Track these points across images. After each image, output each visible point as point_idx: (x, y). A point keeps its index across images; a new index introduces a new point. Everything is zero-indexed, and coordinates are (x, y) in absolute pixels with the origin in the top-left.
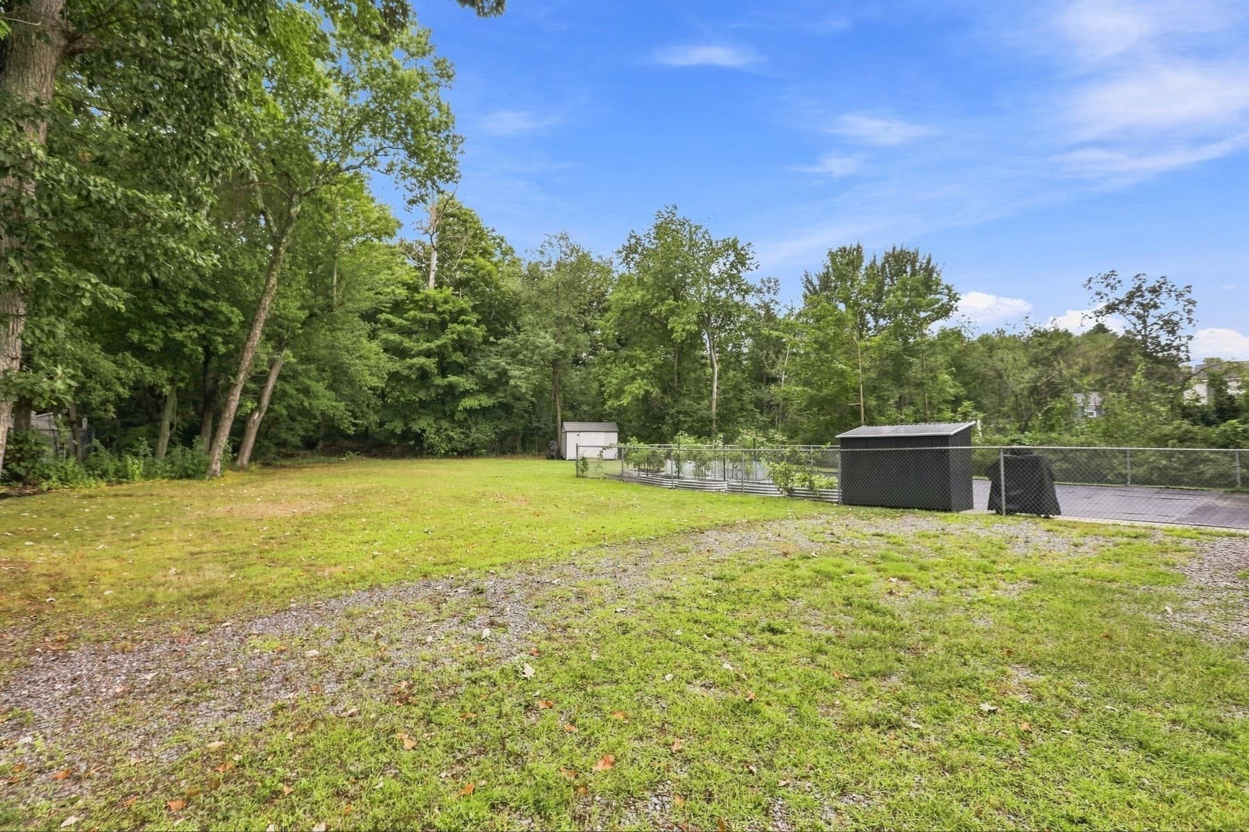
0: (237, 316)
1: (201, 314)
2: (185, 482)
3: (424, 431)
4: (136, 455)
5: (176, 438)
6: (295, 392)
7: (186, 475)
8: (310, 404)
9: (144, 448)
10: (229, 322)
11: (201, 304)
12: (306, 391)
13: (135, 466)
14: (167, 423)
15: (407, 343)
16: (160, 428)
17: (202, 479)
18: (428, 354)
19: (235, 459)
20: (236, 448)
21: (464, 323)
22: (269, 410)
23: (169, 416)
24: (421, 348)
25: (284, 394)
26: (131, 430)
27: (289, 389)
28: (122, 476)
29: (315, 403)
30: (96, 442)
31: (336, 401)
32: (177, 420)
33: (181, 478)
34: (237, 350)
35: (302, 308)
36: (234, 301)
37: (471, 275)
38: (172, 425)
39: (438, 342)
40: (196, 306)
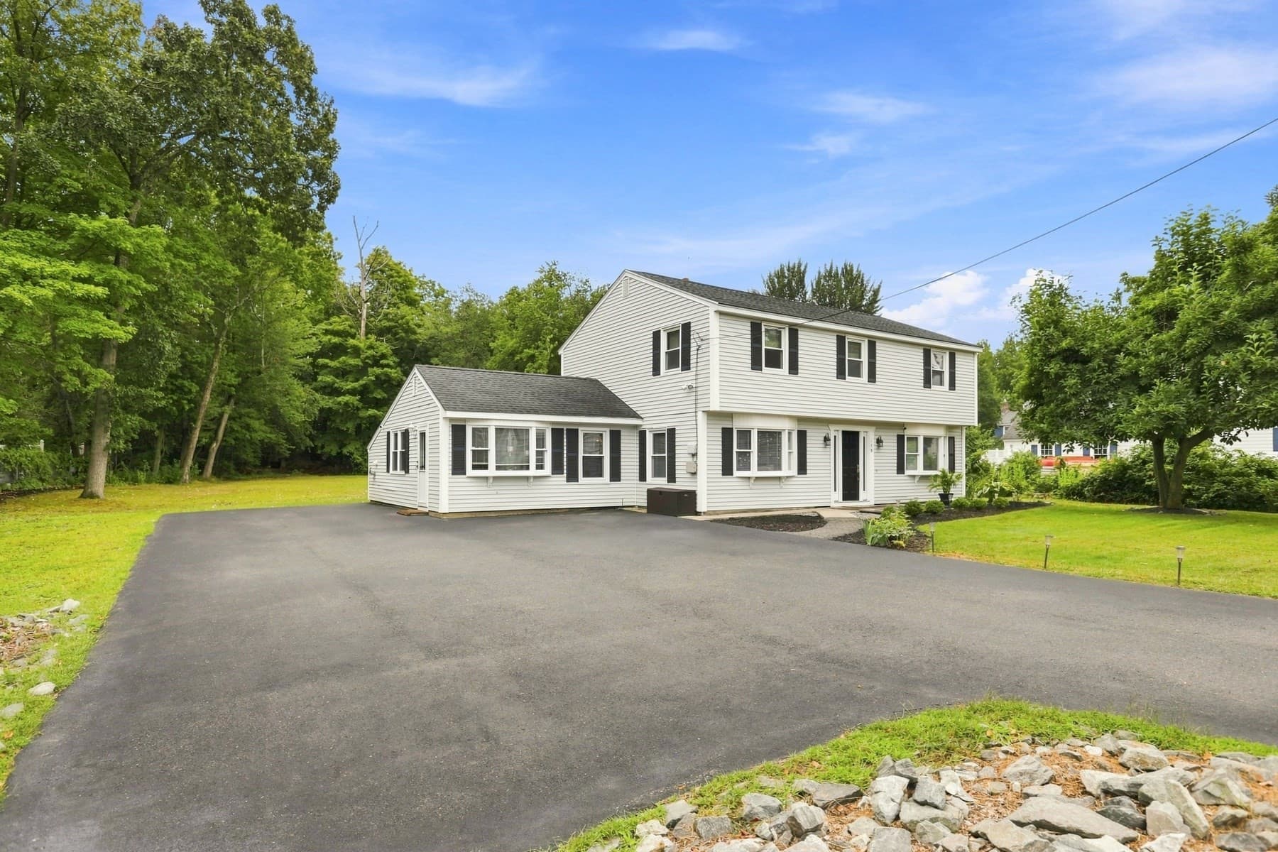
0: (195, 388)
1: (174, 388)
2: (168, 485)
3: (352, 454)
4: (142, 470)
5: (165, 460)
6: (240, 429)
7: (170, 481)
8: (251, 436)
9: (146, 466)
10: (190, 392)
11: (175, 383)
12: (248, 427)
13: (142, 476)
14: (159, 451)
15: (339, 383)
16: (154, 453)
17: (178, 484)
18: (352, 392)
19: (201, 474)
20: (202, 467)
21: (383, 366)
22: (222, 440)
23: (160, 446)
24: (347, 388)
25: (233, 430)
26: (139, 455)
27: (236, 427)
28: (135, 481)
29: (254, 435)
30: (122, 463)
31: (270, 433)
32: (165, 449)
33: (166, 483)
34: (196, 407)
35: (237, 376)
36: (192, 378)
37: (393, 324)
38: (162, 452)
39: (361, 382)
40: (172, 384)
